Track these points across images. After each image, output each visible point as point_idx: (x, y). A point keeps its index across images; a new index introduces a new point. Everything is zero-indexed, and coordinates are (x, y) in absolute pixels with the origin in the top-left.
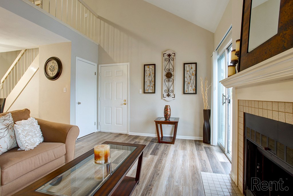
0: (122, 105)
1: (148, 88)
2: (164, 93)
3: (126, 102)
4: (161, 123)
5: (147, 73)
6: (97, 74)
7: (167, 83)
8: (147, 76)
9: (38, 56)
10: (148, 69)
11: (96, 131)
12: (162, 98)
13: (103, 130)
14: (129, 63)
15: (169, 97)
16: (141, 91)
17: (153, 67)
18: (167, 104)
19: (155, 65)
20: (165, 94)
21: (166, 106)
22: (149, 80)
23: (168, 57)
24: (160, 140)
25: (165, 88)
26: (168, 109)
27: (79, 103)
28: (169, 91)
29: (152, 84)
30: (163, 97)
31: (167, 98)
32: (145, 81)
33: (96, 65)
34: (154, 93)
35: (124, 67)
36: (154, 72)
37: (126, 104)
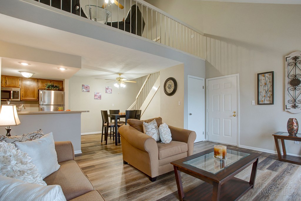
0: (231, 116)
1: (263, 99)
2: (286, 103)
3: (236, 114)
4: (283, 138)
5: (262, 82)
6: (205, 88)
7: (292, 92)
8: (261, 86)
9: (159, 78)
10: (264, 78)
11: (204, 140)
12: (284, 110)
13: (210, 140)
14: (238, 75)
15: (296, 108)
16: (254, 102)
17: (270, 75)
18: (292, 116)
19: (272, 73)
20: (289, 106)
21: (290, 119)
22: (265, 90)
23: (293, 61)
24: (282, 158)
25: (288, 98)
26: (293, 123)
27: (190, 114)
28: (295, 101)
29: (268, 95)
30: (286, 109)
31: (292, 110)
32: (260, 91)
33: (204, 79)
34: (273, 103)
35: (233, 79)
36: (271, 81)
37: (236, 115)
